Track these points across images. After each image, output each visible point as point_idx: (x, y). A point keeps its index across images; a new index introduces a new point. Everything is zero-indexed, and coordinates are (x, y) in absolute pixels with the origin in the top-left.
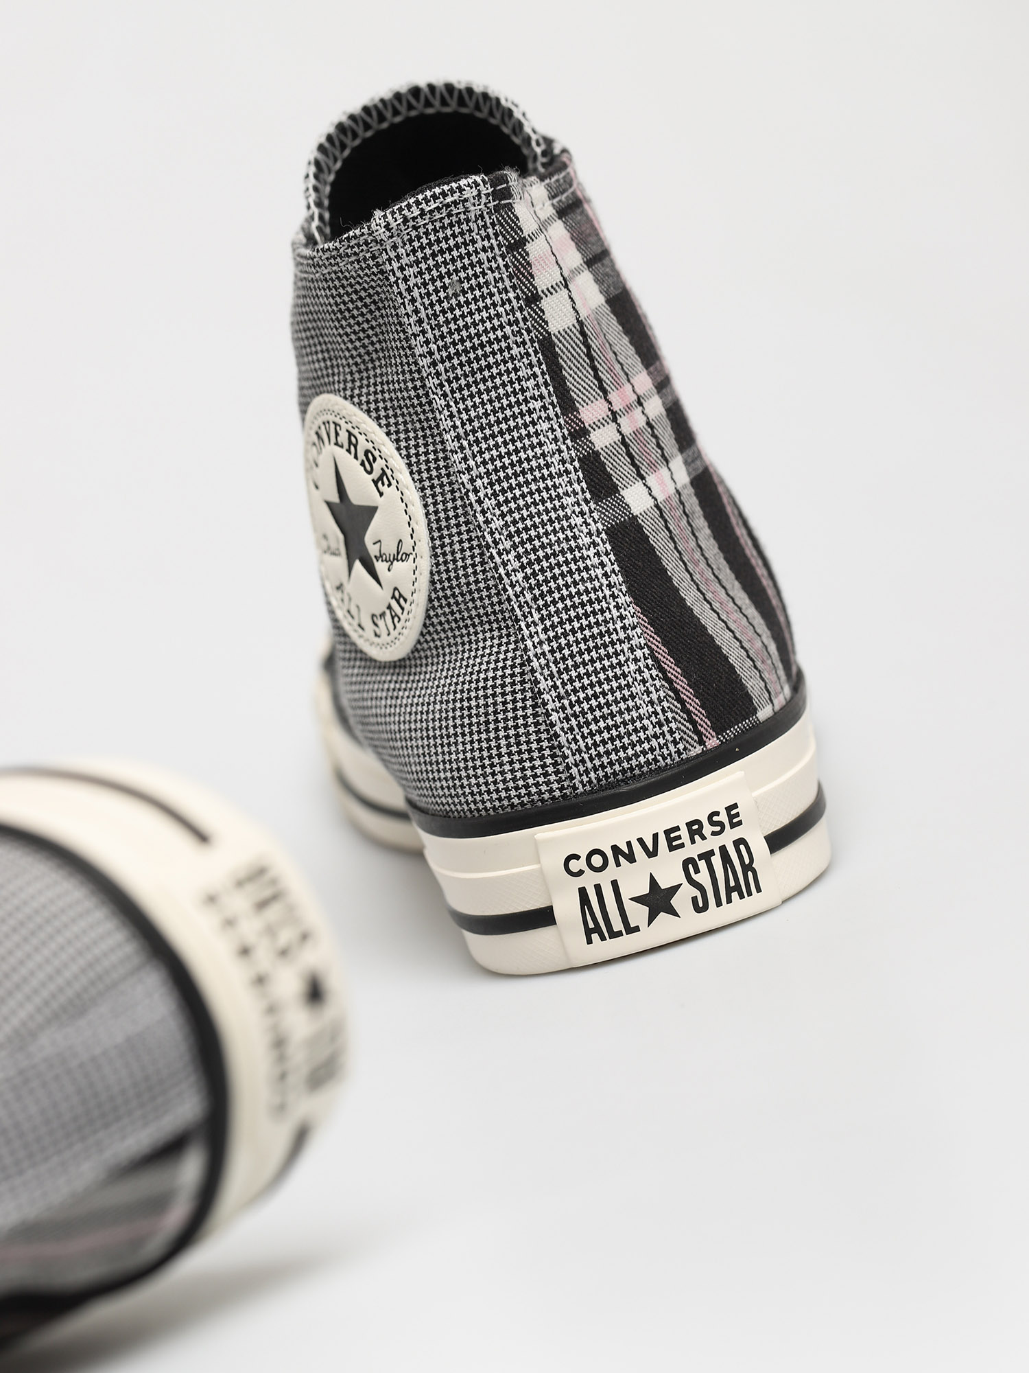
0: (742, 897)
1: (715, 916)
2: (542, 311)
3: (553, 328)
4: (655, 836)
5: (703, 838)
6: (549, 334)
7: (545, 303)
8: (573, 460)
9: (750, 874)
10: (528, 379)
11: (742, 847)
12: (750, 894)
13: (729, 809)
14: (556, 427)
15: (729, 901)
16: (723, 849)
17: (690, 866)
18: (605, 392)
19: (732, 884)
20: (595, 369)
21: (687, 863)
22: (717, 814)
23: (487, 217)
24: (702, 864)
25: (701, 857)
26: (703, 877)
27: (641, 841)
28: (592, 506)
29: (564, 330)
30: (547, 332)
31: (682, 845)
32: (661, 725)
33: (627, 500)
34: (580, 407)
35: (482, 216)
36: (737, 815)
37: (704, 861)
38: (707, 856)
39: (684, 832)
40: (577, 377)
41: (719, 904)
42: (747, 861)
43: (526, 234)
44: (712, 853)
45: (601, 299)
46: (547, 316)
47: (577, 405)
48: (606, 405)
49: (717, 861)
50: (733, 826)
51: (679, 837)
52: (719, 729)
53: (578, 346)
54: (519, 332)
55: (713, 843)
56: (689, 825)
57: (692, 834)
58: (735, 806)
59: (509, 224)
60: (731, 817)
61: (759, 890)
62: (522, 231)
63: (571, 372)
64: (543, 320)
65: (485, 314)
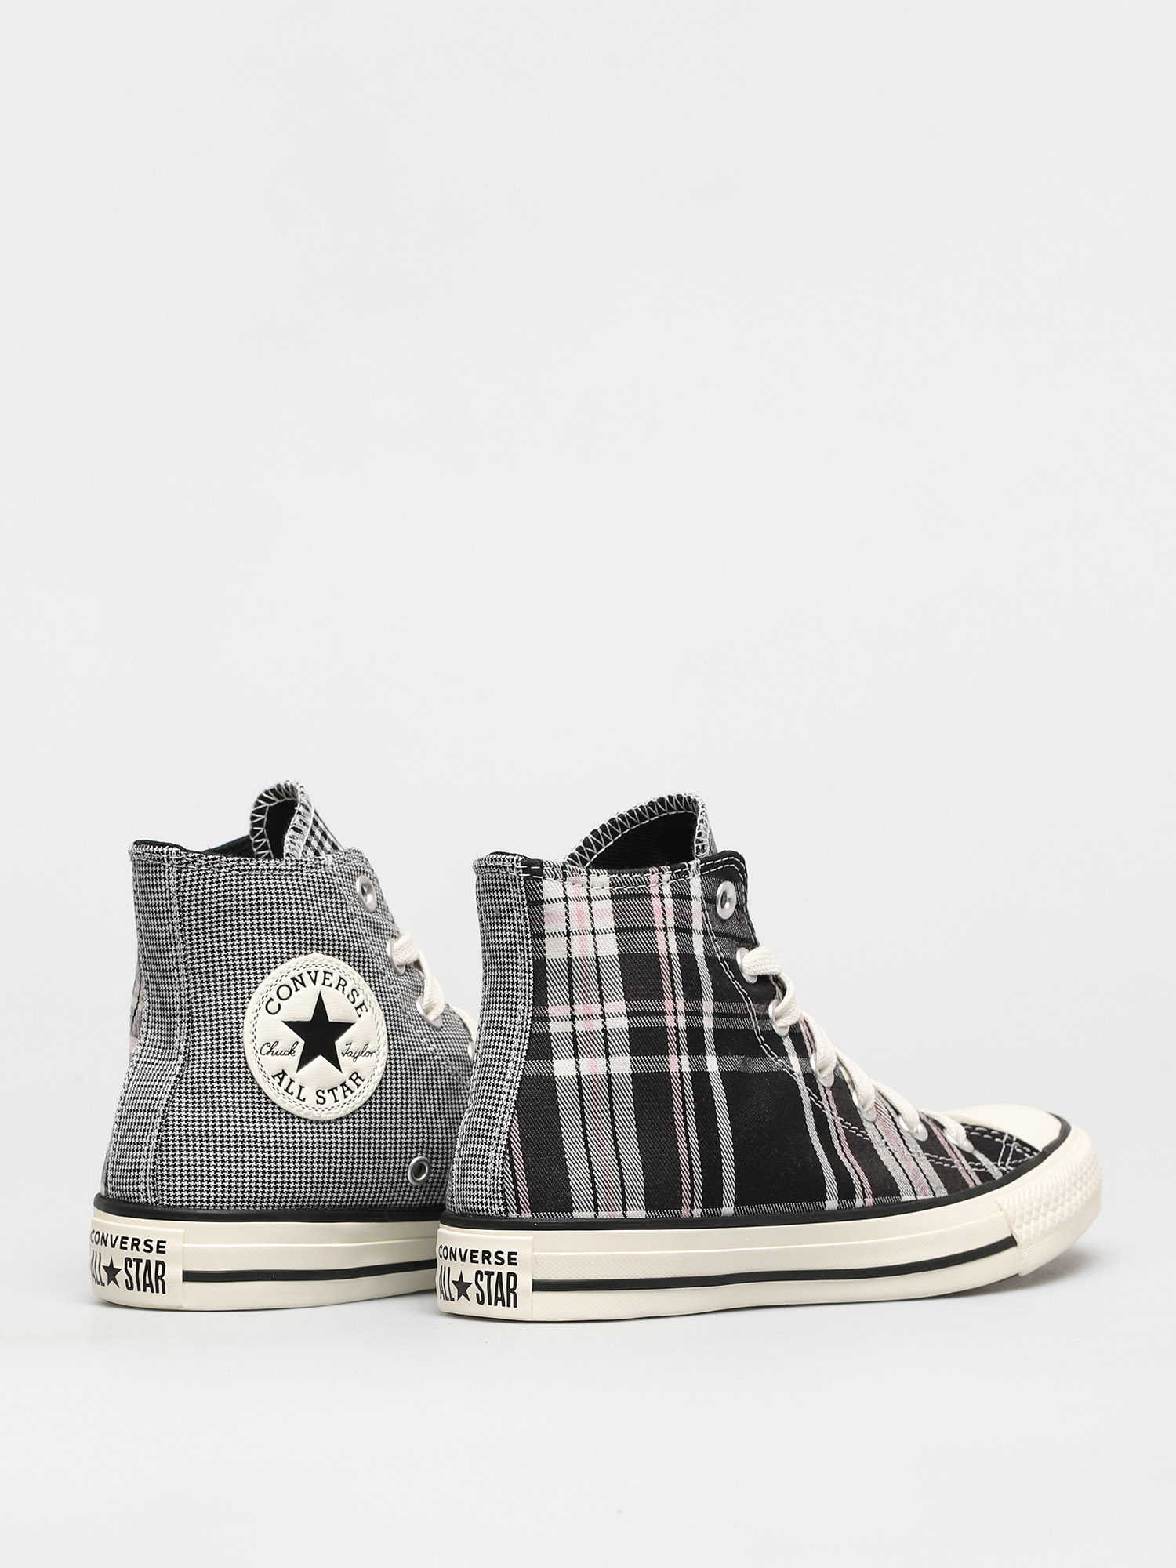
0: (504, 1305)
1: (486, 1310)
2: (544, 944)
3: (549, 955)
4: (467, 1250)
5: (490, 1263)
6: (545, 958)
7: (546, 940)
8: (526, 1032)
9: (512, 1295)
10: (521, 978)
11: (512, 1278)
12: (509, 1306)
13: (510, 1254)
14: (526, 1010)
15: (496, 1304)
16: (500, 1274)
17: (479, 1276)
18: (572, 1002)
19: (499, 1295)
20: (571, 987)
21: (478, 1272)
22: (502, 1253)
23: (517, 881)
24: (485, 1277)
25: (486, 1273)
26: (483, 1284)
27: (460, 1250)
28: (523, 1060)
29: (556, 959)
30: (544, 956)
31: (477, 1262)
32: (494, 1193)
33: (554, 1066)
34: (550, 1005)
35: (515, 879)
36: (515, 1259)
37: (486, 1276)
38: (490, 1274)
39: (480, 1255)
40: (556, 988)
41: (490, 1304)
42: (512, 1287)
43: (545, 898)
44: (493, 1273)
45: (616, 952)
46: (546, 948)
47: (549, 1003)
48: (570, 1009)
49: (494, 1279)
50: (510, 1264)
51: (476, 1257)
52: (534, 1209)
53: (563, 971)
54: (523, 950)
55: (496, 1269)
56: (484, 1252)
57: (484, 1258)
58: (516, 1254)
59: (534, 889)
60: (510, 1259)
61: (515, 1306)
62: (542, 895)
63: (553, 984)
64: (544, 949)
65: (508, 934)
